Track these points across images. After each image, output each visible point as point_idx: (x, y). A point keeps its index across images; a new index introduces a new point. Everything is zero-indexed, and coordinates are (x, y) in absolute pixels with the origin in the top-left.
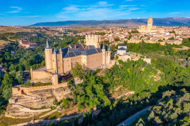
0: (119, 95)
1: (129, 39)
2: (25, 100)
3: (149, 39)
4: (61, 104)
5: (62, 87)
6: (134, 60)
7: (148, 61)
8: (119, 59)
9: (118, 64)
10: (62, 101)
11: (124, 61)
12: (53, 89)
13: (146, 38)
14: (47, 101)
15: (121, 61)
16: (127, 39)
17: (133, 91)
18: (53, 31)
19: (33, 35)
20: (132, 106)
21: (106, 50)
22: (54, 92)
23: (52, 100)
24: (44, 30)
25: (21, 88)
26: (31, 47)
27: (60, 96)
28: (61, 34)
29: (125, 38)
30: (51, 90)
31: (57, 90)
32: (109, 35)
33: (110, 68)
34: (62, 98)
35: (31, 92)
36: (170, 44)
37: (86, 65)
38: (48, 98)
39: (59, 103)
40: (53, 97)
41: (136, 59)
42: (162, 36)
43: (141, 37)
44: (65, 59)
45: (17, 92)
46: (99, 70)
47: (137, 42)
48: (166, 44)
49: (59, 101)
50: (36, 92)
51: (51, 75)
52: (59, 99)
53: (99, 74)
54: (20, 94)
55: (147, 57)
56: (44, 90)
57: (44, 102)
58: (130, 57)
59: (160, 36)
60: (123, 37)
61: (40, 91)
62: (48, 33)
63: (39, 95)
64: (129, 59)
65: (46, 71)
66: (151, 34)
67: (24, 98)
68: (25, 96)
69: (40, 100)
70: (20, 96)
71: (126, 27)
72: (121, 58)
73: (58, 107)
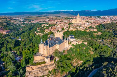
0: (76, 64)
1: (69, 28)
2: (34, 72)
3: (80, 28)
4: (52, 73)
5: (52, 64)
6: (80, 44)
7: (86, 43)
8: (72, 44)
9: (72, 46)
10: (52, 71)
11: (75, 44)
12: (47, 65)
13: (78, 27)
14: (45, 72)
15: (73, 45)
16: (68, 28)
17: (82, 61)
18: (15, 20)
19: (4, 24)
20: (88, 70)
21: (67, 40)
22: (48, 67)
23: (47, 71)
24: (9, 20)
25: (31, 67)
26: (7, 33)
27: (51, 69)
28: (20, 21)
29: (67, 28)
30: (46, 66)
31: (50, 66)
32: (58, 26)
33: (68, 49)
34: (52, 69)
35: (37, 68)
36: (92, 31)
37: (59, 49)
38: (45, 70)
39: (51, 72)
40: (47, 69)
41: (80, 43)
42: (85, 25)
43: (76, 27)
44: (50, 48)
45: (29, 69)
46: (64, 51)
47: (74, 30)
48: (89, 31)
49: (50, 71)
50: (39, 68)
51: (44, 58)
52: (50, 70)
53: (64, 53)
54: (31, 70)
55: (85, 42)
56: (43, 66)
57: (44, 72)
58: (77, 42)
59: (84, 25)
60: (66, 27)
61: (41, 67)
62: (12, 21)
63: (41, 69)
64: (77, 43)
65: (41, 55)
66: (79, 24)
67: (33, 72)
68: (34, 71)
69: (42, 72)
70: (31, 71)
71: (60, 16)
72: (72, 43)
73: (51, 74)
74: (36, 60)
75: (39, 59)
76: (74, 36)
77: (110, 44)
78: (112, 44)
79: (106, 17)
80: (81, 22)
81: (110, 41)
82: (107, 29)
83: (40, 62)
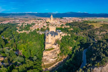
2: (49, 56)
22: (57, 51)
23: (57, 54)
29: (47, 25)
40: (57, 53)
48: (64, 27)
51: (52, 45)
52: (58, 53)
61: (53, 52)
64: (64, 35)
66: (54, 23)
71: (27, 18)
72: (62, 35)
73: (59, 56)
74: (47, 47)
75: (49, 46)
76: (60, 31)
77: (83, 35)
78: (85, 35)
79: (67, 18)
80: (54, 21)
81: (83, 33)
82: (75, 26)
83: (50, 48)
